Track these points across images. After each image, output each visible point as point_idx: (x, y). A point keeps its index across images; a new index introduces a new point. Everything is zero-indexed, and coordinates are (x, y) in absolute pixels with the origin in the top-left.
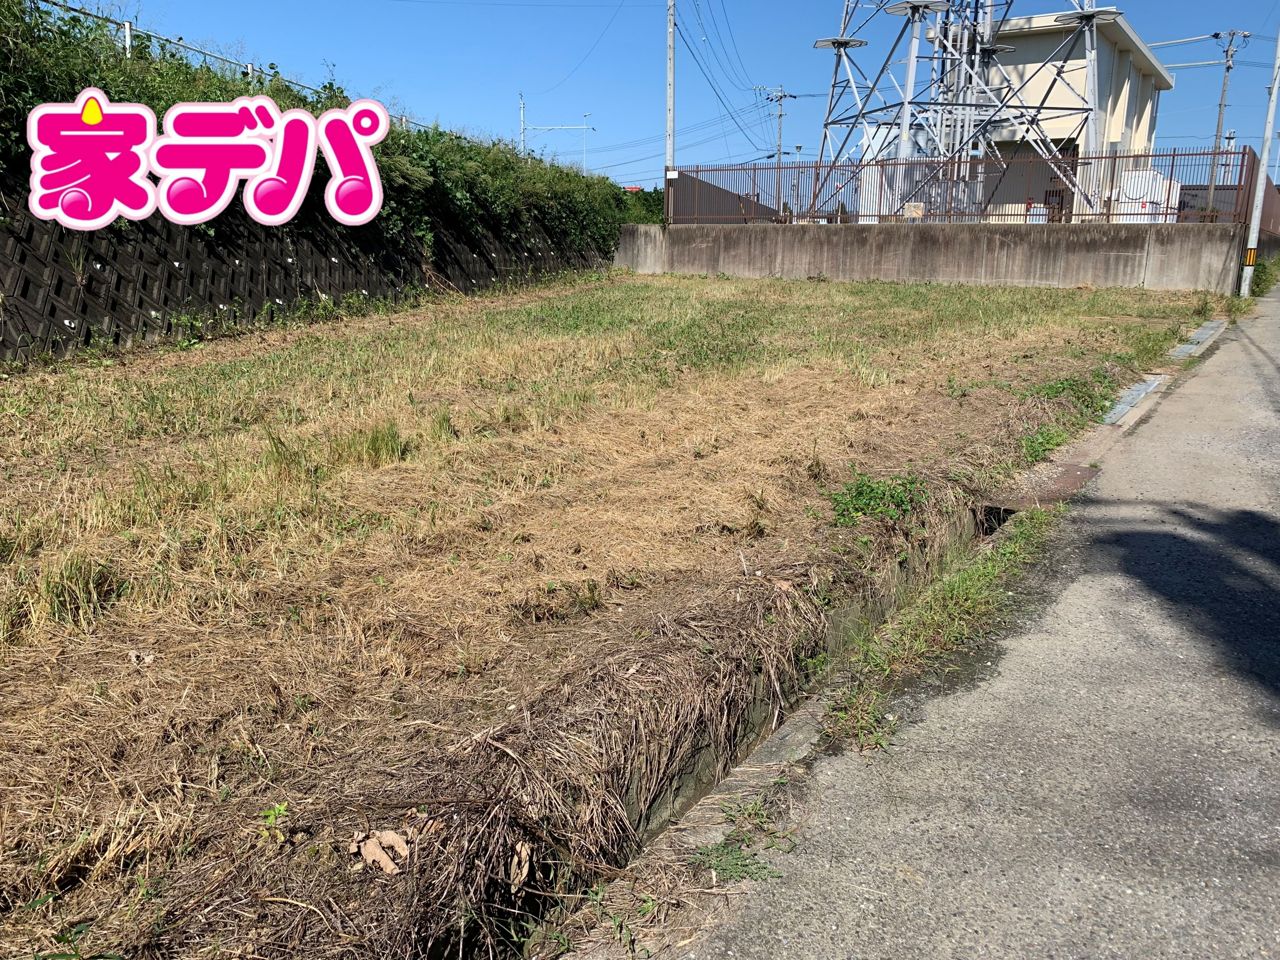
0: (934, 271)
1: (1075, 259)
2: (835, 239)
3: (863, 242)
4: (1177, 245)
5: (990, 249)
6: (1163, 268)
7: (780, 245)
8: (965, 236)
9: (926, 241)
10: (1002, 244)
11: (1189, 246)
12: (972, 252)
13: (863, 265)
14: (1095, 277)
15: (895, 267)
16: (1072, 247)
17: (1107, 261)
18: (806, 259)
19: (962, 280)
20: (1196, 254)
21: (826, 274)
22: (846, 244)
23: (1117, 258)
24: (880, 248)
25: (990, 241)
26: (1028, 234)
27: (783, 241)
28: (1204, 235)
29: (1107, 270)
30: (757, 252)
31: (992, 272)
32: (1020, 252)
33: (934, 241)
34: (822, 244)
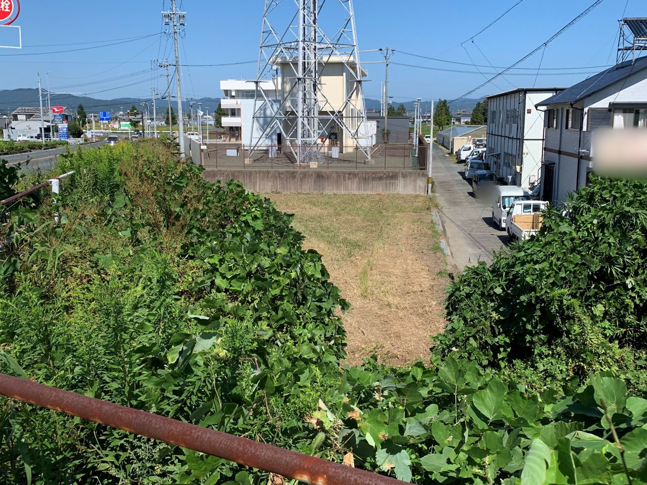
0: (323, 189)
1: (375, 183)
2: (282, 176)
3: (294, 177)
4: (409, 178)
5: (344, 180)
6: (405, 186)
7: (258, 178)
8: (335, 175)
9: (319, 176)
10: (349, 178)
11: (412, 178)
12: (338, 181)
13: (295, 186)
14: (383, 190)
15: (308, 187)
16: (374, 179)
17: (386, 184)
18: (270, 184)
19: (335, 192)
20: (415, 181)
21: (279, 190)
22: (287, 178)
23: (390, 183)
24: (301, 180)
25: (344, 177)
26: (358, 174)
27: (260, 177)
28: (417, 174)
29: (386, 187)
30: (248, 181)
31: (346, 189)
32: (356, 181)
33: (323, 177)
34: (276, 178)
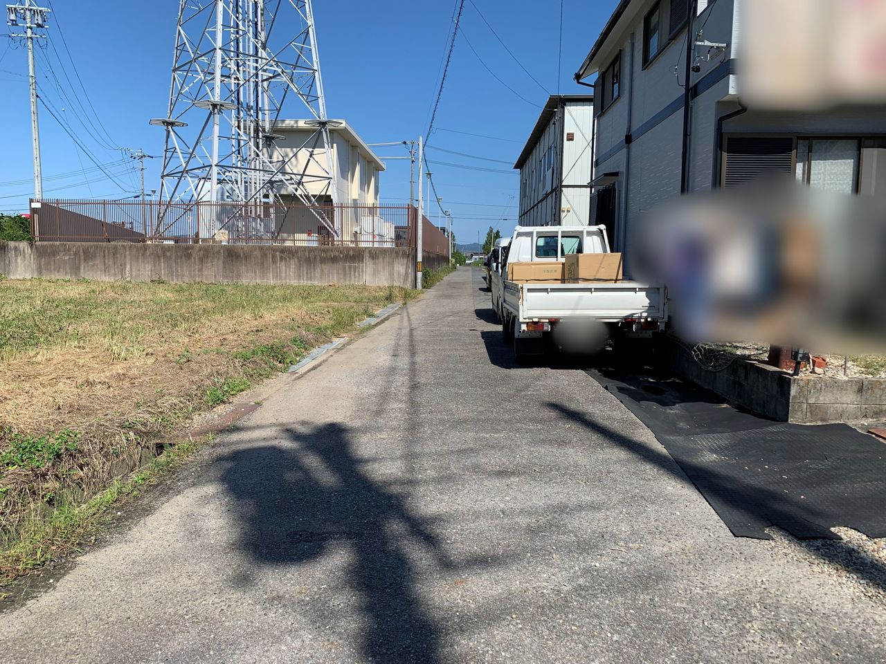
0: (239, 276)
1: (326, 267)
2: (168, 254)
3: (189, 256)
4: (381, 260)
5: (274, 261)
6: (375, 273)
7: (128, 258)
8: (257, 253)
9: (232, 256)
10: (281, 258)
11: (387, 260)
12: (263, 263)
13: (190, 271)
14: (339, 279)
15: (212, 273)
16: (323, 260)
17: (344, 269)
18: (148, 267)
19: (258, 281)
20: (391, 264)
21: (164, 278)
22: (177, 258)
23: (350, 267)
24: (201, 260)
25: (274, 256)
26: (297, 252)
27: (130, 255)
28: (394, 254)
29: (345, 275)
30: (111, 263)
31: (277, 276)
32: (293, 264)
33: (238, 256)
34: (159, 257)
